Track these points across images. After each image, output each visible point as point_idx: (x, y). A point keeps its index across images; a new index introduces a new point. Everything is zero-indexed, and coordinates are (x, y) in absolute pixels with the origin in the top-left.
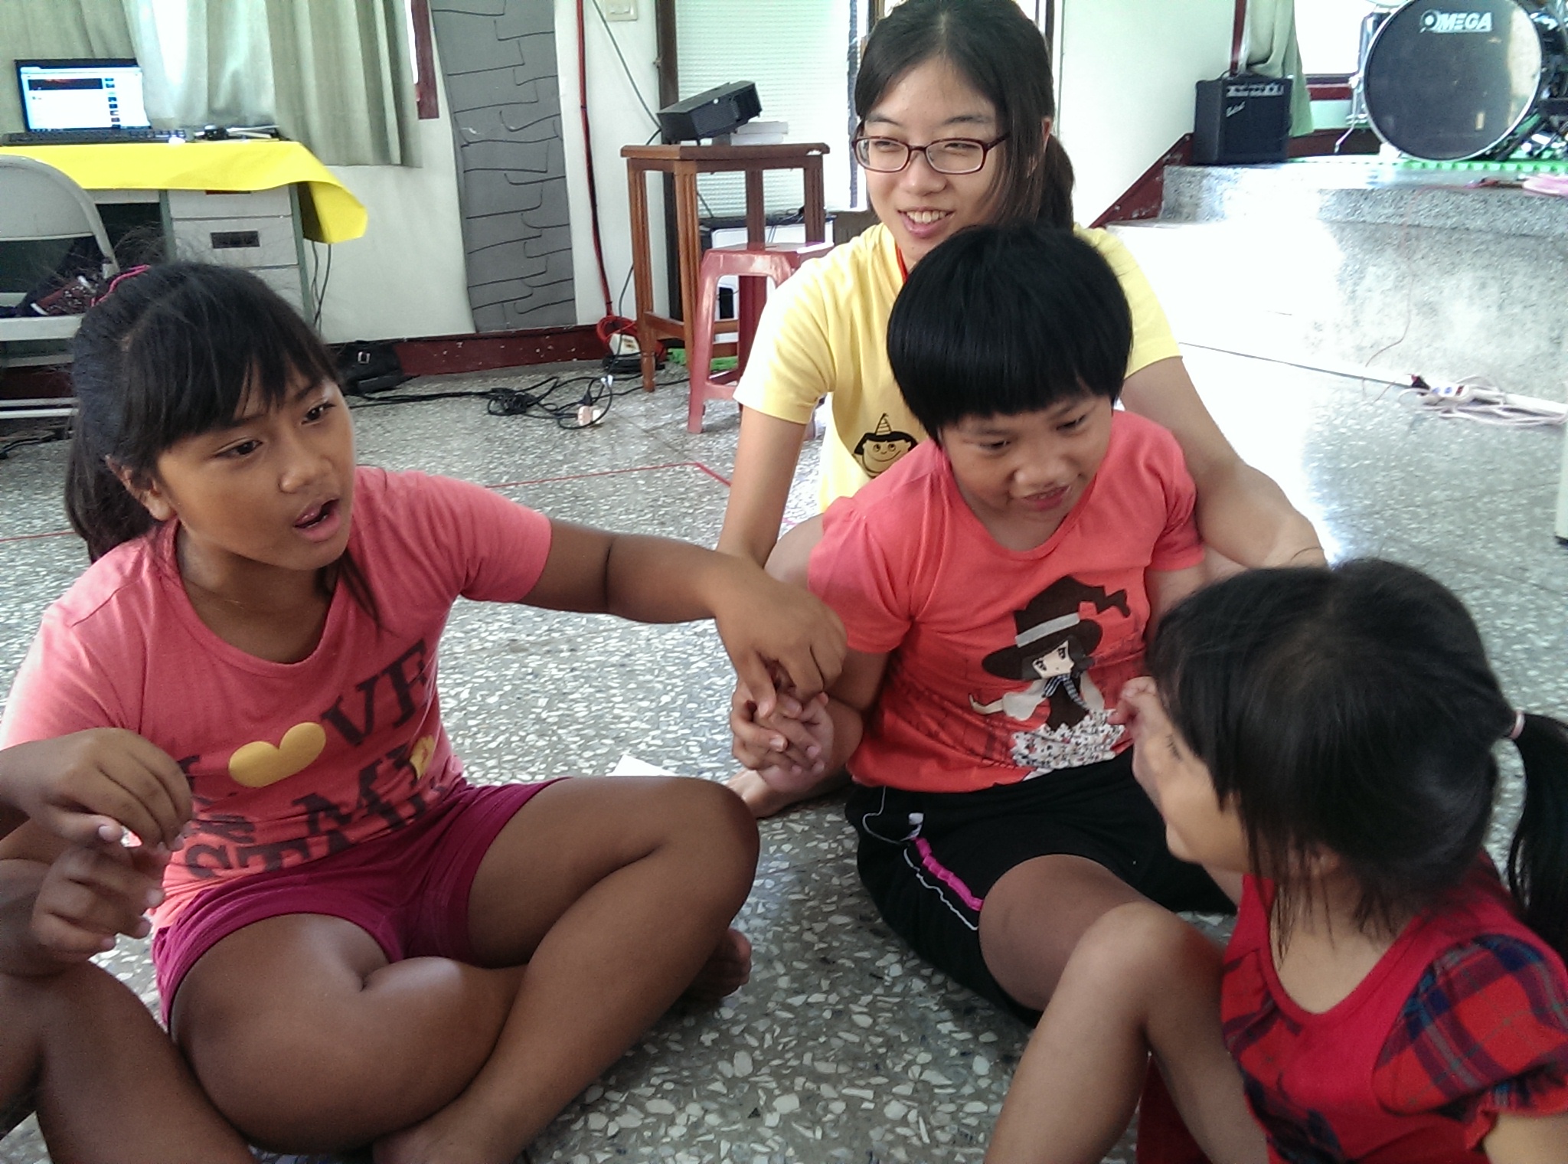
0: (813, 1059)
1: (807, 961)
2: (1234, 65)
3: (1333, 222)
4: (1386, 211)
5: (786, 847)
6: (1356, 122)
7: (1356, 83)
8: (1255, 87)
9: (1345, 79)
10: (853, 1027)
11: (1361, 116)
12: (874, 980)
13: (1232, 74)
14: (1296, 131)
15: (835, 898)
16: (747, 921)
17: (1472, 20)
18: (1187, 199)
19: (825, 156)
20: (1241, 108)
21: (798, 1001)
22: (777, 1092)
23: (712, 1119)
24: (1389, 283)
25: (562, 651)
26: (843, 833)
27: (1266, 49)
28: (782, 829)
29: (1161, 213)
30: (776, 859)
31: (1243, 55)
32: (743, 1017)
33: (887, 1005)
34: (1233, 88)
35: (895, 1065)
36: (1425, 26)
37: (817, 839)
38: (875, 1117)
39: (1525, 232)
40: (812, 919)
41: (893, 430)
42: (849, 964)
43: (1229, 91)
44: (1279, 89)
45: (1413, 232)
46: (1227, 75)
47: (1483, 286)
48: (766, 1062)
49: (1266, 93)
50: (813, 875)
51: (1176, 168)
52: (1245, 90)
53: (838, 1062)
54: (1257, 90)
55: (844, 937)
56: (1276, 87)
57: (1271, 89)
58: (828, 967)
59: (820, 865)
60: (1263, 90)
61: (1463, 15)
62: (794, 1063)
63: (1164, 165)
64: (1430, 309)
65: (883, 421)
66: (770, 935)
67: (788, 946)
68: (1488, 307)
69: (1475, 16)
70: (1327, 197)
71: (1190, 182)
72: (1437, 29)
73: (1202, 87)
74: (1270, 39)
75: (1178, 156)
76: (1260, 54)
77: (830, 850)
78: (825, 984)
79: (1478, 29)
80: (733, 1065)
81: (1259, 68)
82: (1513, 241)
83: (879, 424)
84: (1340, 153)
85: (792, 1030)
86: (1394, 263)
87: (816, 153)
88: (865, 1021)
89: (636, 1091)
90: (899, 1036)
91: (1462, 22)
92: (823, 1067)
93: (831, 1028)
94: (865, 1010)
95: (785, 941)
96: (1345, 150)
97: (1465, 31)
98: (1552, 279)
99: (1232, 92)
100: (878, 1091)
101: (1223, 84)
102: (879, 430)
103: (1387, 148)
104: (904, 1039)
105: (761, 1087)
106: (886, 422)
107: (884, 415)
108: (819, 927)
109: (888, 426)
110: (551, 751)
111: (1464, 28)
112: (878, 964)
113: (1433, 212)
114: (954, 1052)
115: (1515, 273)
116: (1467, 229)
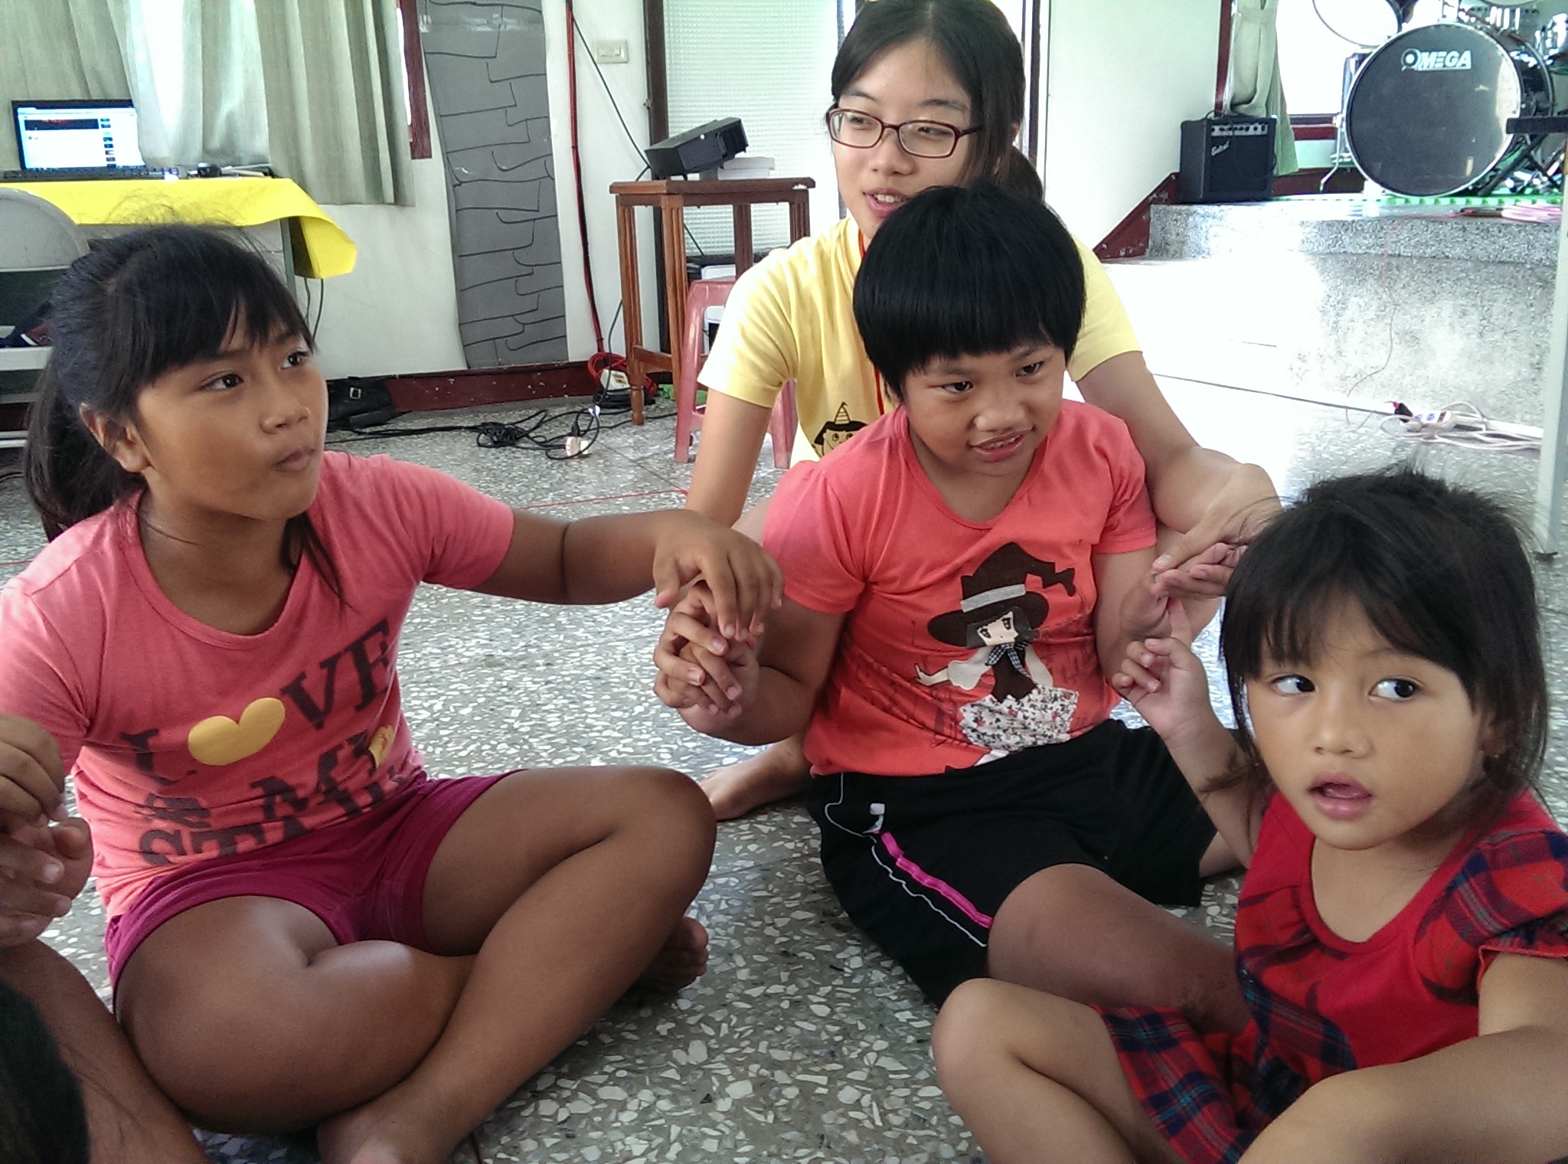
0: (770, 1047)
1: (767, 954)
2: (1219, 106)
3: (1313, 254)
4: (1366, 242)
5: (752, 847)
6: (1341, 160)
7: (1339, 123)
8: (1239, 126)
9: (1328, 119)
10: (811, 1016)
11: (1345, 155)
12: (834, 972)
13: (1216, 114)
14: (1281, 170)
15: (799, 895)
16: (709, 917)
17: (1453, 57)
18: (1174, 237)
19: (811, 190)
20: (1225, 147)
21: (755, 992)
22: (731, 1078)
23: (664, 1105)
24: (1371, 314)
25: (538, 665)
26: (810, 834)
27: (1250, 90)
28: (749, 830)
29: (1148, 251)
30: (741, 859)
31: (1227, 98)
32: (700, 1007)
33: (845, 996)
34: (1217, 128)
35: (850, 1051)
36: (1406, 64)
37: (783, 839)
38: (829, 1102)
39: (1504, 258)
40: (775, 914)
41: (852, 419)
42: (809, 956)
43: (1213, 130)
44: (1263, 129)
45: (1394, 262)
46: (1212, 115)
47: (1464, 313)
48: (719, 1051)
49: (1251, 132)
50: (778, 874)
51: (1161, 207)
52: (1230, 129)
53: (793, 1051)
54: (1241, 129)
55: (805, 932)
56: (1259, 127)
57: (1256, 129)
58: (789, 960)
59: (786, 864)
60: (1247, 129)
61: (1443, 54)
62: (750, 1050)
63: (1151, 203)
64: (1412, 338)
65: (842, 410)
66: (731, 930)
67: (749, 940)
68: (1469, 334)
69: (1455, 54)
70: (1308, 229)
71: (1176, 220)
72: (1418, 67)
73: (1186, 127)
74: (1253, 82)
75: (1165, 196)
76: (1244, 94)
77: (795, 850)
78: (784, 976)
79: (1459, 67)
80: (688, 1053)
81: (1243, 108)
82: (1492, 268)
83: (839, 412)
84: (1325, 191)
85: (749, 1020)
86: (1377, 293)
87: (801, 187)
88: (823, 1011)
89: (588, 1079)
90: (856, 1025)
91: (1442, 60)
92: (778, 1055)
93: (787, 1018)
94: (823, 1000)
95: (746, 936)
96: (1330, 188)
97: (1446, 69)
98: (1531, 305)
99: (1217, 132)
100: (833, 1076)
101: (1208, 123)
102: (838, 418)
103: (1370, 185)
104: (861, 1027)
105: (716, 1074)
106: (846, 412)
107: (843, 404)
108: (781, 922)
109: (847, 415)
110: (522, 759)
111: (1444, 66)
112: (839, 956)
113: (1413, 242)
114: (911, 1039)
115: (1495, 301)
116: (1448, 257)
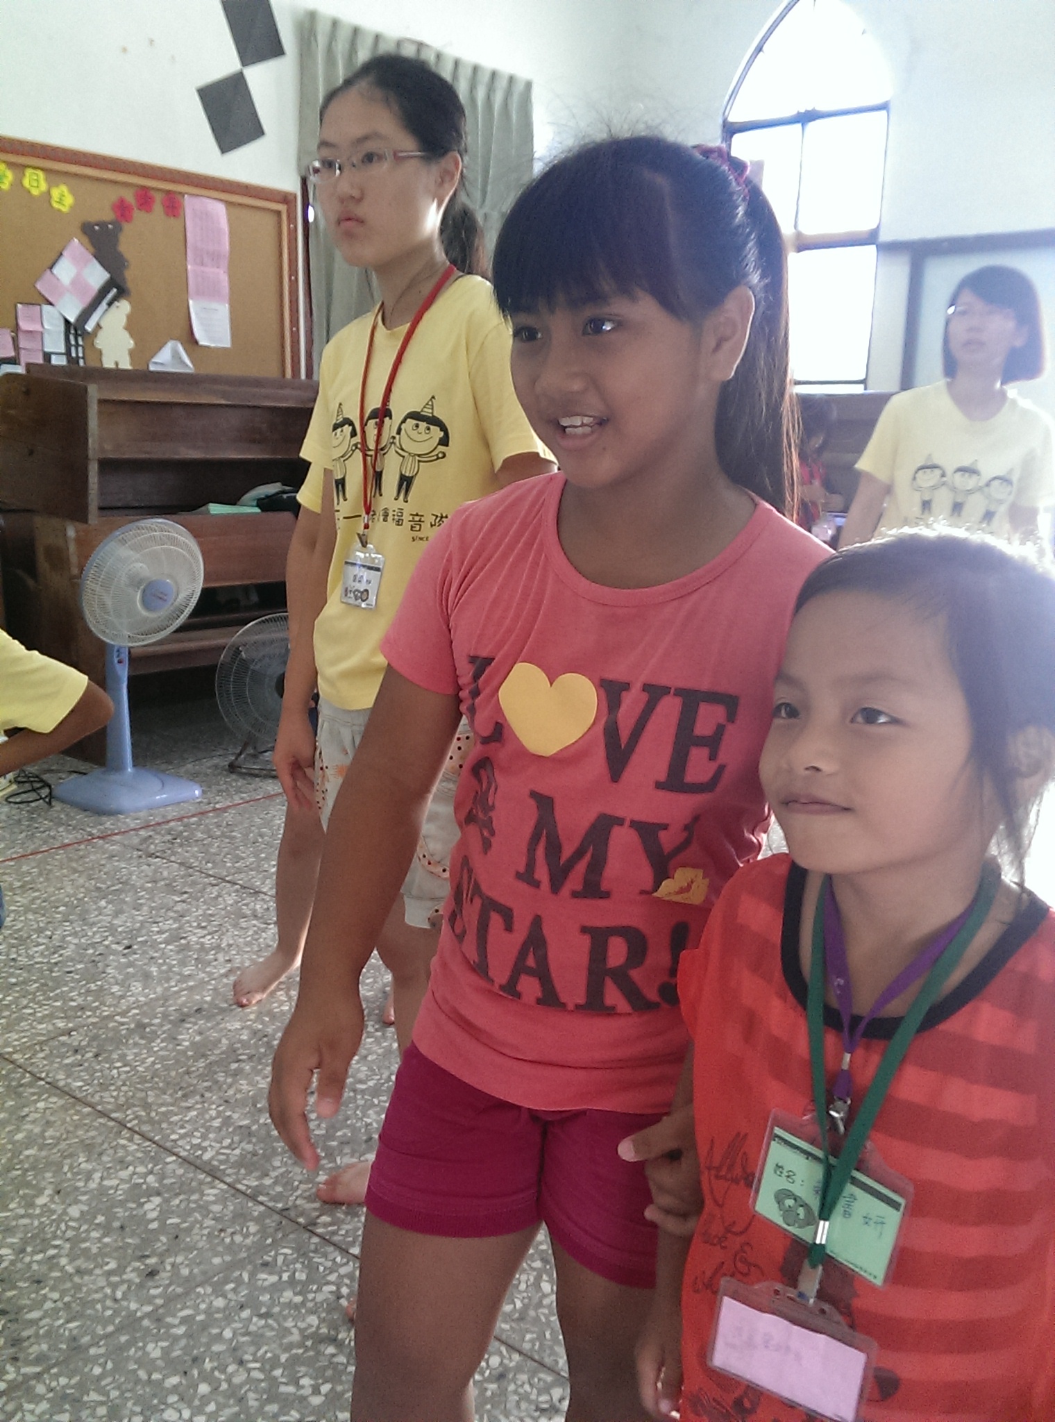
92: (25, 1221)
